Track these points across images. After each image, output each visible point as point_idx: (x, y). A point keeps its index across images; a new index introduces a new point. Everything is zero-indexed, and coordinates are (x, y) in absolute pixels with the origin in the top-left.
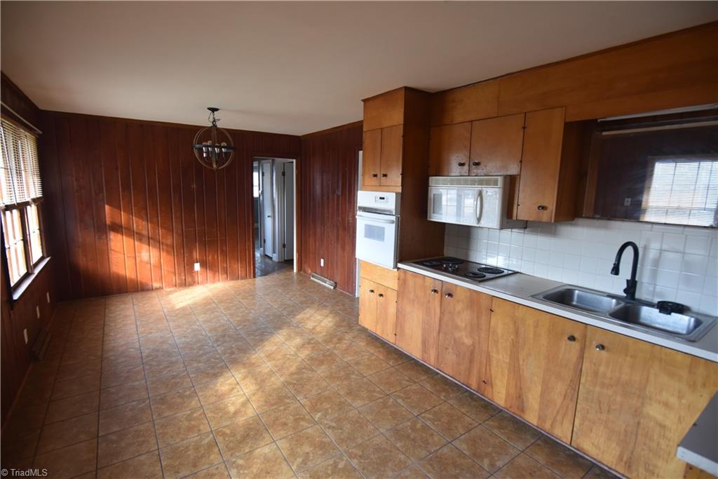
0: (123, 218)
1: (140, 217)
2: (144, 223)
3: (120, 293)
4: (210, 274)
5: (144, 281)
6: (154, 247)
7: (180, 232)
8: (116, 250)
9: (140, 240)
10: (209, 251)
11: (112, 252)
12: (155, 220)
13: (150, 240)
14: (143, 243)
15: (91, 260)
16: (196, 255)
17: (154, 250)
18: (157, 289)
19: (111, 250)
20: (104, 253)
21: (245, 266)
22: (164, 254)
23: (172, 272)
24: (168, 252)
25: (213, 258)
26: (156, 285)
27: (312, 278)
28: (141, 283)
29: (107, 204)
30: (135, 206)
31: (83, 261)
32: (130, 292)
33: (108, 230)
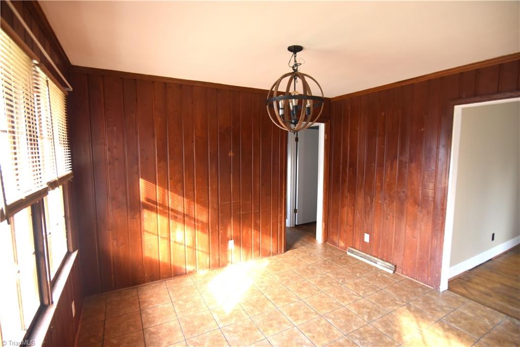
0: (158, 193)
1: (175, 191)
2: (180, 197)
3: (152, 281)
4: (243, 252)
5: (178, 264)
6: (189, 225)
7: (215, 206)
8: (150, 231)
9: (175, 218)
10: (243, 226)
11: (145, 233)
12: (191, 193)
13: (186, 218)
14: (178, 221)
15: (122, 244)
16: (230, 232)
17: (189, 228)
18: (191, 273)
19: (144, 231)
20: (137, 235)
21: (276, 241)
22: (199, 233)
23: (206, 253)
24: (203, 230)
25: (247, 233)
26: (189, 268)
27: (349, 253)
28: (175, 268)
29: (142, 178)
30: (171, 179)
31: (114, 246)
32: (163, 278)
33: (142, 207)
